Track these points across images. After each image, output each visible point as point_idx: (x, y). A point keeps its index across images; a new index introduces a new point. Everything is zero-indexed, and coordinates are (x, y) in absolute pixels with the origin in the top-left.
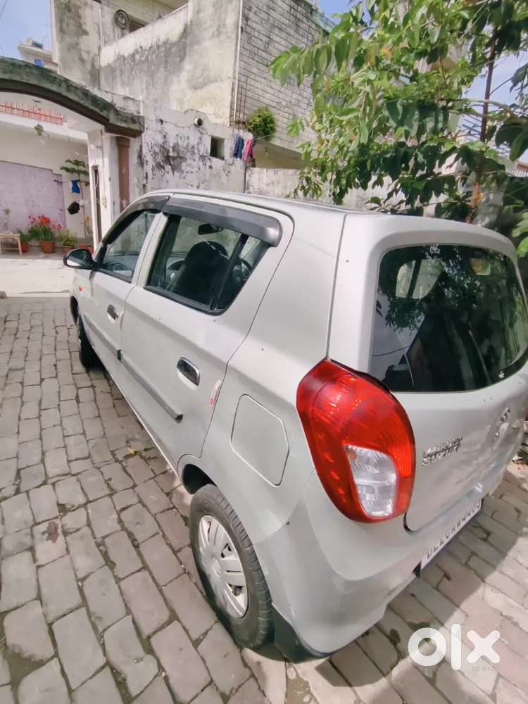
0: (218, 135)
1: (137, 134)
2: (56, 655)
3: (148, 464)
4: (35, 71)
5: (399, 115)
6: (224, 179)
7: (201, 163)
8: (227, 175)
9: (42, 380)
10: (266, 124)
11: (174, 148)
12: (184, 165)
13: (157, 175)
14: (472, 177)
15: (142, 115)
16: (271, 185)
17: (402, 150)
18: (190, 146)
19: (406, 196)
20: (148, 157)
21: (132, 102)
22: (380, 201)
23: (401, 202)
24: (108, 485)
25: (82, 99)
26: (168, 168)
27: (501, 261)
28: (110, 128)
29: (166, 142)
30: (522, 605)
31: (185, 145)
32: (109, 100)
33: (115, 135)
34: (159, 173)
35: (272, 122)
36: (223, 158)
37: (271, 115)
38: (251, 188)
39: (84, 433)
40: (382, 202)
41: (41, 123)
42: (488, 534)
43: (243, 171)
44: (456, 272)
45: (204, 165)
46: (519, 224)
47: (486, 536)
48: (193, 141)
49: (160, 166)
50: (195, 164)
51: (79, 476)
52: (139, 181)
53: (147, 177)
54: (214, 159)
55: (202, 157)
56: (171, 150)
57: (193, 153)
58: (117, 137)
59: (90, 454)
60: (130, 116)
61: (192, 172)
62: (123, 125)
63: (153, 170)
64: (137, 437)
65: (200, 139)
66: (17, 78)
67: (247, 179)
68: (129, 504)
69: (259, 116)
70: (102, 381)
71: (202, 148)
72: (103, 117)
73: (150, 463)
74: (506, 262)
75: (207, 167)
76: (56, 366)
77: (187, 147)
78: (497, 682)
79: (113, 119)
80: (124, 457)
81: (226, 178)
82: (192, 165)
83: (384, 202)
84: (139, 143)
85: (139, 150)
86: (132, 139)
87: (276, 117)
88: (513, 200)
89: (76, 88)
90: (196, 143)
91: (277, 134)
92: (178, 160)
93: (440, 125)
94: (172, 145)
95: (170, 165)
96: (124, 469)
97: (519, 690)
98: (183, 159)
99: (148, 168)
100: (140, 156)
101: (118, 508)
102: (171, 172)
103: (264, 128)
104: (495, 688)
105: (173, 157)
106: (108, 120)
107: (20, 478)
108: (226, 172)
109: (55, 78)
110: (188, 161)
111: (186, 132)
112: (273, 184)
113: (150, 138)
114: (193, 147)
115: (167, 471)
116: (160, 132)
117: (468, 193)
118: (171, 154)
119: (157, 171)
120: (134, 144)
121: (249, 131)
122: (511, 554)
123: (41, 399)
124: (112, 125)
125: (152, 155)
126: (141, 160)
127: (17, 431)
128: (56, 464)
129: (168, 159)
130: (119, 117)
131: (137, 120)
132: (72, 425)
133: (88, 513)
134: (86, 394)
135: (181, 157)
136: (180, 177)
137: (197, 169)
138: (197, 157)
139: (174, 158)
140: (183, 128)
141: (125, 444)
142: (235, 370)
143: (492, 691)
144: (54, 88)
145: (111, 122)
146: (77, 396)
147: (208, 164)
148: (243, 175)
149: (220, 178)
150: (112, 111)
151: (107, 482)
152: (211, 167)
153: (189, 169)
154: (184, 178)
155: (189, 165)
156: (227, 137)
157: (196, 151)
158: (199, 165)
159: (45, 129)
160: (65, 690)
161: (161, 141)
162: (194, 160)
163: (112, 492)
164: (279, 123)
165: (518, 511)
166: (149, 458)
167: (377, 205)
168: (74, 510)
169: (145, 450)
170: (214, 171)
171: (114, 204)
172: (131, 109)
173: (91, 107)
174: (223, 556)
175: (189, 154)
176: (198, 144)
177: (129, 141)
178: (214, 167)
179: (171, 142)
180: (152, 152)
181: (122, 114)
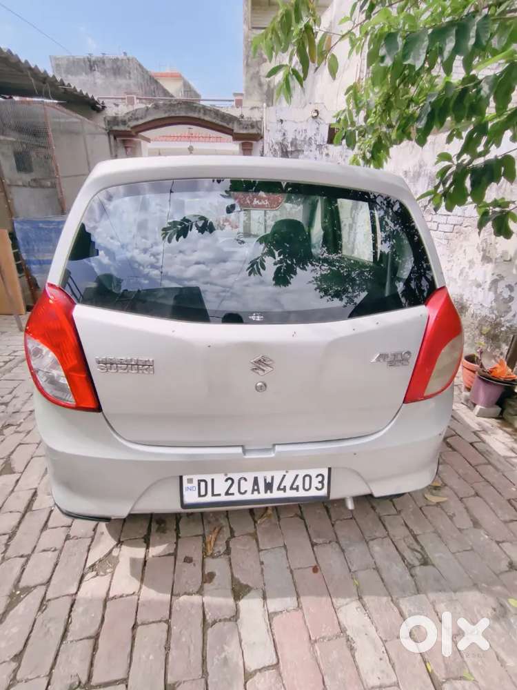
1: (258, 137)
2: (22, 473)
4: (184, 106)
7: (317, 152)
11: (292, 143)
18: (307, 139)
25: (215, 118)
28: (237, 137)
29: (285, 139)
31: (302, 139)
33: (241, 142)
40: (455, 159)
41: (192, 144)
45: (321, 154)
48: (310, 134)
50: (311, 155)
54: (331, 147)
55: (319, 146)
56: (289, 145)
57: (310, 144)
58: (242, 144)
60: (250, 123)
62: (244, 132)
65: (318, 129)
66: (173, 115)
71: (318, 138)
72: (230, 129)
75: (324, 155)
77: (304, 140)
79: (237, 129)
82: (308, 156)
84: (261, 145)
85: (261, 150)
86: (254, 142)
89: (210, 111)
90: (313, 134)
92: (296, 153)
94: (290, 140)
98: (300, 151)
105: (292, 151)
108: (344, 157)
109: (196, 107)
110: (305, 152)
111: (304, 126)
113: (271, 138)
114: (310, 139)
116: (280, 131)
118: (289, 149)
120: (257, 146)
124: (237, 134)
125: (272, 153)
129: (286, 154)
130: (241, 126)
131: (255, 125)
135: (298, 151)
138: (314, 147)
140: (301, 122)
144: (196, 115)
145: (235, 131)
147: (325, 151)
150: (235, 123)
152: (327, 155)
155: (306, 157)
157: (313, 142)
158: (316, 155)
159: (194, 147)
160: (11, 489)
161: (280, 139)
162: (311, 151)
170: (330, 158)
172: (256, 116)
173: (221, 123)
175: (306, 146)
176: (315, 134)
177: (251, 144)
178: (331, 154)
179: (290, 138)
180: (272, 151)
181: (244, 123)
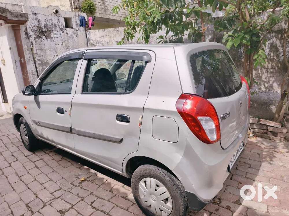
0: (67, 16)
1: (24, 22)
3: (93, 183)
5: (166, 2)
6: (75, 38)
7: (61, 32)
8: (76, 36)
9: (10, 164)
10: (90, 7)
11: (44, 26)
12: (52, 35)
13: (38, 42)
14: (199, 20)
15: (24, 12)
16: (102, 37)
17: (169, 14)
18: (54, 24)
19: (174, 33)
20: (31, 33)
21: (17, 6)
22: (163, 37)
23: (172, 36)
24: (78, 196)
26: (43, 37)
27: (222, 52)
28: (8, 22)
29: (40, 24)
30: (269, 183)
31: (51, 24)
32: (4, 7)
34: (38, 41)
35: (93, 6)
36: (72, 28)
37: (92, 3)
38: (91, 40)
39: (51, 180)
40: (164, 38)
42: (250, 165)
43: (84, 32)
44: (209, 59)
45: (63, 32)
46: (224, 37)
47: (250, 166)
48: (55, 21)
49: (38, 37)
50: (58, 33)
51: (61, 198)
52: (28, 47)
53: (32, 44)
54: (68, 29)
55: (61, 29)
56: (43, 28)
57: (56, 27)
58: (12, 26)
59: (60, 187)
60: (19, 14)
61: (57, 37)
62: (16, 19)
63: (35, 39)
64: (80, 174)
65: (59, 20)
67: (88, 37)
68: (94, 200)
69: (86, 4)
70: (45, 155)
71: (60, 24)
72: (4, 17)
73: (94, 182)
74: (224, 53)
75: (65, 33)
76: (13, 155)
78: (268, 208)
79: (9, 17)
80: (79, 184)
81: (76, 37)
82: (56, 34)
83: (165, 37)
84: (25, 27)
85: (25, 30)
86: (21, 26)
87: (95, 3)
88: (219, 28)
90: (57, 22)
91: (96, 11)
92: (48, 33)
93: (183, 4)
94: (43, 25)
95: (44, 35)
96: (82, 188)
97: (276, 207)
98: (51, 31)
99: (32, 39)
100: (26, 33)
101: (90, 203)
102: (45, 39)
103: (90, 9)
104: (268, 209)
106: (7, 18)
107: (30, 207)
108: (76, 34)
110: (54, 32)
111: (50, 17)
112: (103, 37)
113: (31, 23)
114: (55, 24)
115: (104, 183)
116: (36, 19)
117: (199, 27)
118: (44, 30)
119: (37, 40)
120: (22, 28)
121: (83, 12)
122: (261, 169)
123: (16, 172)
124: (9, 20)
125: (33, 32)
126: (27, 35)
127: (13, 189)
128: (45, 196)
129: (42, 33)
130: (12, 15)
131: (23, 16)
132: (42, 179)
133: (76, 210)
134: (40, 164)
135: (49, 31)
136: (51, 41)
137: (60, 36)
138: (58, 29)
139: (46, 32)
140: (48, 15)
141: (76, 178)
142: (148, 109)
143: (267, 211)
145: (9, 18)
146: (36, 166)
147: (65, 32)
148: (85, 35)
149: (73, 38)
150: (8, 13)
151: (77, 195)
152: (67, 33)
153: (55, 36)
154: (53, 41)
155: (55, 34)
156: (73, 17)
157: (57, 26)
161: (37, 24)
162: (57, 31)
163: (82, 199)
164: (96, 6)
165: (258, 154)
166: (92, 180)
167: (162, 39)
168: (67, 211)
169: (88, 178)
170: (69, 35)
171: (16, 61)
172: (17, 10)
174: (156, 190)
175: (54, 28)
176: (58, 22)
177: (19, 26)
178: (69, 33)
179: (43, 23)
180: (33, 31)
181: (14, 13)
